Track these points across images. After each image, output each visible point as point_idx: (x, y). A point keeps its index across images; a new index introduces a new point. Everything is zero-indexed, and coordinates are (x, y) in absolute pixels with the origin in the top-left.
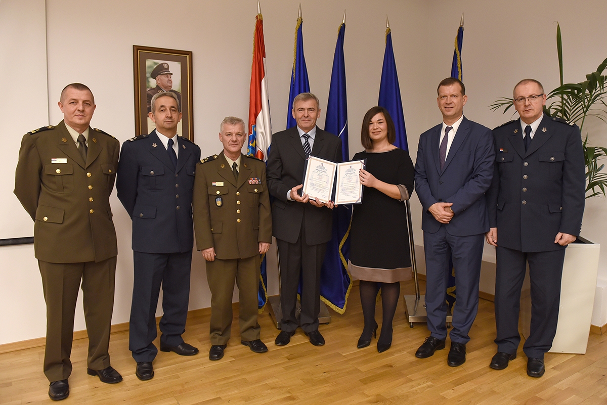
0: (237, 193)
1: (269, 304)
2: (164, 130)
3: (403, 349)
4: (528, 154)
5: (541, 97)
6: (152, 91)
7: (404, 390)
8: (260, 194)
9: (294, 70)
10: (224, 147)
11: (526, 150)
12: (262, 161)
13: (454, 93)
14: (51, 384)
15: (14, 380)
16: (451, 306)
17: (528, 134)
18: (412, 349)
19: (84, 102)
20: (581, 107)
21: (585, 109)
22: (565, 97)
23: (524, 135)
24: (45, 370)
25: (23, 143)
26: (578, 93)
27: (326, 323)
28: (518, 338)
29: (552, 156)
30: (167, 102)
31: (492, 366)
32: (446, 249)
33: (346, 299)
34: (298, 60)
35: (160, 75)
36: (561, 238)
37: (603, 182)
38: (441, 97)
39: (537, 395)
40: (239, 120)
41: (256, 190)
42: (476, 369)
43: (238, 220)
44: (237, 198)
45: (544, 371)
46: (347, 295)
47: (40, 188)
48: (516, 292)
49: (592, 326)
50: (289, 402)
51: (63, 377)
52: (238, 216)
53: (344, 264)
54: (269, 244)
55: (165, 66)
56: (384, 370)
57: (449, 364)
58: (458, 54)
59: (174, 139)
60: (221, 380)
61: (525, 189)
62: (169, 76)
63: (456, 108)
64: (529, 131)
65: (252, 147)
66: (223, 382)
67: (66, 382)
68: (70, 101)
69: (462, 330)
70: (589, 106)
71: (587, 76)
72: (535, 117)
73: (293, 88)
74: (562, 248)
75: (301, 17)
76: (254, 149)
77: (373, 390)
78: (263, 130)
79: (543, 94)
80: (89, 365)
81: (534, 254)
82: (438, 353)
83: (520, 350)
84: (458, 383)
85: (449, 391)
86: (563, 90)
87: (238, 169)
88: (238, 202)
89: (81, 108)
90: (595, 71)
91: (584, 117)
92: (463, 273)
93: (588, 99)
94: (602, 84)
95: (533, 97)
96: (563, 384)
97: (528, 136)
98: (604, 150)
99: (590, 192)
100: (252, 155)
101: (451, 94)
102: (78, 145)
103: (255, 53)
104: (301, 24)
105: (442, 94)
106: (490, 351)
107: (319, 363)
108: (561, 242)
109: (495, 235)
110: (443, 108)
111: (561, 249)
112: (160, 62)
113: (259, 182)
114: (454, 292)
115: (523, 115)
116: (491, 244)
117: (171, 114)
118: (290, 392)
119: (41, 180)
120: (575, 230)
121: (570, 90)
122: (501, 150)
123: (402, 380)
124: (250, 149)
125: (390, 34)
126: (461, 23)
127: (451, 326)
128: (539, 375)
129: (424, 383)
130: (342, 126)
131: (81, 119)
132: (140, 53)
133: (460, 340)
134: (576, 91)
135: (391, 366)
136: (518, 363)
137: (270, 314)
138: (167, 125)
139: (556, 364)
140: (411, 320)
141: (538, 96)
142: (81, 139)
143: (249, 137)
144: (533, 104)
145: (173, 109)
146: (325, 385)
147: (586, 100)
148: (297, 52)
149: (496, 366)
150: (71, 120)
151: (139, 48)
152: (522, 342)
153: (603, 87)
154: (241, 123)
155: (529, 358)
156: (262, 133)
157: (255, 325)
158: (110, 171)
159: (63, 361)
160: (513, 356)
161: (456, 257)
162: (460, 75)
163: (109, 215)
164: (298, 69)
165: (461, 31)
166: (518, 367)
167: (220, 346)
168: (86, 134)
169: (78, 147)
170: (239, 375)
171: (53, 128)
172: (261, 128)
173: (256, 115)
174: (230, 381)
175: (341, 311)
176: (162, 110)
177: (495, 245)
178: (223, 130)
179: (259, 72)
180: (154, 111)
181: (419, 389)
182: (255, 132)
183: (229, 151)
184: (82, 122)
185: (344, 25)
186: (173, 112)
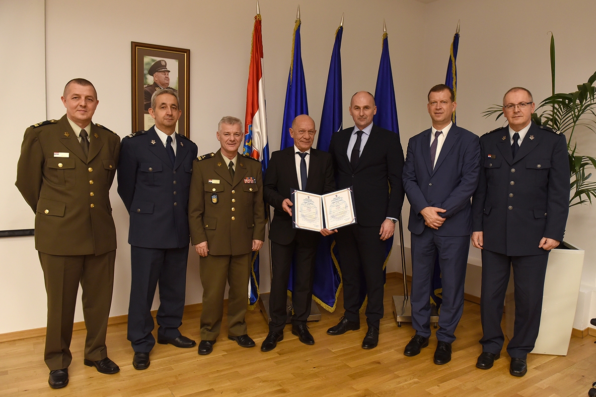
0: (233, 191)
1: (260, 301)
2: (164, 127)
3: (391, 347)
4: (515, 161)
5: (530, 104)
6: (150, 87)
7: (391, 385)
8: (255, 193)
9: (291, 71)
10: (222, 146)
11: (514, 158)
12: (258, 161)
13: (444, 99)
14: (51, 372)
15: (9, 369)
16: (438, 307)
17: (516, 141)
18: (399, 348)
19: (86, 97)
20: (571, 117)
21: (575, 119)
22: (556, 106)
23: (512, 142)
24: (46, 359)
25: (26, 136)
26: (569, 103)
27: (316, 321)
28: (502, 338)
29: (539, 164)
30: (168, 99)
31: (478, 366)
32: (434, 251)
33: (336, 298)
34: (295, 61)
35: (157, 71)
36: (545, 243)
37: (590, 191)
38: (431, 103)
39: (519, 393)
40: (237, 120)
41: (251, 190)
42: (462, 368)
43: (233, 218)
44: (232, 196)
45: (526, 371)
46: (337, 294)
47: (42, 181)
48: (501, 294)
49: (573, 329)
50: (279, 395)
51: (63, 366)
52: (233, 214)
53: (335, 264)
54: (262, 242)
55: (163, 63)
56: (372, 367)
57: (435, 362)
58: (453, 61)
59: (173, 136)
60: (213, 373)
61: (511, 195)
62: (167, 73)
63: (445, 113)
64: (516, 138)
65: (248, 147)
66: (216, 375)
67: (66, 371)
68: (72, 96)
69: (448, 329)
70: (579, 116)
71: (579, 87)
72: (524, 125)
73: (290, 89)
74: (546, 252)
75: (299, 19)
76: (250, 148)
77: (361, 385)
78: (259, 130)
79: (532, 103)
80: (86, 355)
81: (518, 258)
82: (424, 351)
83: (504, 350)
84: (443, 380)
85: (434, 387)
86: (554, 99)
87: (234, 168)
88: (233, 200)
89: (83, 104)
90: (586, 82)
91: (574, 126)
92: (449, 275)
93: (579, 109)
94: (592, 94)
95: (523, 105)
96: (545, 383)
97: (516, 143)
98: (591, 159)
99: (577, 199)
100: (248, 154)
101: (441, 100)
102: (80, 140)
103: (253, 54)
104: (299, 26)
105: (432, 100)
106: (475, 352)
107: (309, 359)
108: (545, 247)
109: (481, 238)
110: (433, 114)
111: (545, 254)
112: (158, 59)
113: (254, 181)
114: (441, 294)
115: (511, 121)
116: (477, 247)
117: (172, 112)
118: (281, 386)
119: (43, 174)
120: (558, 235)
121: (561, 100)
122: (489, 156)
123: (388, 376)
124: (246, 148)
125: (387, 38)
126: (457, 30)
127: (438, 326)
128: (521, 375)
129: (410, 379)
130: (337, 129)
131: (83, 114)
132: (139, 50)
133: (446, 339)
134: (567, 101)
135: (379, 363)
136: (502, 362)
137: (261, 311)
138: (166, 122)
139: (538, 365)
140: (399, 319)
141: (528, 103)
142: (83, 134)
143: (246, 136)
144: (522, 111)
145: (174, 106)
146: (316, 379)
147: (576, 110)
148: (294, 54)
149: (482, 366)
150: (73, 115)
151: (138, 44)
152: (506, 344)
153: (593, 97)
154: (239, 123)
155: (512, 358)
156: (258, 133)
157: (242, 321)
158: (111, 166)
159: (63, 350)
160: (496, 356)
161: (444, 258)
162: (454, 82)
163: (109, 210)
164: (295, 71)
165: (457, 38)
166: (501, 366)
167: (209, 341)
168: (88, 129)
169: (80, 141)
170: (231, 368)
171: (56, 122)
172: (257, 128)
173: (253, 115)
174: (222, 373)
175: (331, 309)
176: (163, 108)
177: (482, 248)
178: (221, 129)
179: (256, 72)
180: (155, 108)
181: (405, 384)
182: (251, 132)
183: (227, 151)
184: (84, 117)
185: (342, 28)
186: (174, 110)
